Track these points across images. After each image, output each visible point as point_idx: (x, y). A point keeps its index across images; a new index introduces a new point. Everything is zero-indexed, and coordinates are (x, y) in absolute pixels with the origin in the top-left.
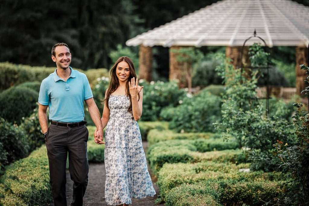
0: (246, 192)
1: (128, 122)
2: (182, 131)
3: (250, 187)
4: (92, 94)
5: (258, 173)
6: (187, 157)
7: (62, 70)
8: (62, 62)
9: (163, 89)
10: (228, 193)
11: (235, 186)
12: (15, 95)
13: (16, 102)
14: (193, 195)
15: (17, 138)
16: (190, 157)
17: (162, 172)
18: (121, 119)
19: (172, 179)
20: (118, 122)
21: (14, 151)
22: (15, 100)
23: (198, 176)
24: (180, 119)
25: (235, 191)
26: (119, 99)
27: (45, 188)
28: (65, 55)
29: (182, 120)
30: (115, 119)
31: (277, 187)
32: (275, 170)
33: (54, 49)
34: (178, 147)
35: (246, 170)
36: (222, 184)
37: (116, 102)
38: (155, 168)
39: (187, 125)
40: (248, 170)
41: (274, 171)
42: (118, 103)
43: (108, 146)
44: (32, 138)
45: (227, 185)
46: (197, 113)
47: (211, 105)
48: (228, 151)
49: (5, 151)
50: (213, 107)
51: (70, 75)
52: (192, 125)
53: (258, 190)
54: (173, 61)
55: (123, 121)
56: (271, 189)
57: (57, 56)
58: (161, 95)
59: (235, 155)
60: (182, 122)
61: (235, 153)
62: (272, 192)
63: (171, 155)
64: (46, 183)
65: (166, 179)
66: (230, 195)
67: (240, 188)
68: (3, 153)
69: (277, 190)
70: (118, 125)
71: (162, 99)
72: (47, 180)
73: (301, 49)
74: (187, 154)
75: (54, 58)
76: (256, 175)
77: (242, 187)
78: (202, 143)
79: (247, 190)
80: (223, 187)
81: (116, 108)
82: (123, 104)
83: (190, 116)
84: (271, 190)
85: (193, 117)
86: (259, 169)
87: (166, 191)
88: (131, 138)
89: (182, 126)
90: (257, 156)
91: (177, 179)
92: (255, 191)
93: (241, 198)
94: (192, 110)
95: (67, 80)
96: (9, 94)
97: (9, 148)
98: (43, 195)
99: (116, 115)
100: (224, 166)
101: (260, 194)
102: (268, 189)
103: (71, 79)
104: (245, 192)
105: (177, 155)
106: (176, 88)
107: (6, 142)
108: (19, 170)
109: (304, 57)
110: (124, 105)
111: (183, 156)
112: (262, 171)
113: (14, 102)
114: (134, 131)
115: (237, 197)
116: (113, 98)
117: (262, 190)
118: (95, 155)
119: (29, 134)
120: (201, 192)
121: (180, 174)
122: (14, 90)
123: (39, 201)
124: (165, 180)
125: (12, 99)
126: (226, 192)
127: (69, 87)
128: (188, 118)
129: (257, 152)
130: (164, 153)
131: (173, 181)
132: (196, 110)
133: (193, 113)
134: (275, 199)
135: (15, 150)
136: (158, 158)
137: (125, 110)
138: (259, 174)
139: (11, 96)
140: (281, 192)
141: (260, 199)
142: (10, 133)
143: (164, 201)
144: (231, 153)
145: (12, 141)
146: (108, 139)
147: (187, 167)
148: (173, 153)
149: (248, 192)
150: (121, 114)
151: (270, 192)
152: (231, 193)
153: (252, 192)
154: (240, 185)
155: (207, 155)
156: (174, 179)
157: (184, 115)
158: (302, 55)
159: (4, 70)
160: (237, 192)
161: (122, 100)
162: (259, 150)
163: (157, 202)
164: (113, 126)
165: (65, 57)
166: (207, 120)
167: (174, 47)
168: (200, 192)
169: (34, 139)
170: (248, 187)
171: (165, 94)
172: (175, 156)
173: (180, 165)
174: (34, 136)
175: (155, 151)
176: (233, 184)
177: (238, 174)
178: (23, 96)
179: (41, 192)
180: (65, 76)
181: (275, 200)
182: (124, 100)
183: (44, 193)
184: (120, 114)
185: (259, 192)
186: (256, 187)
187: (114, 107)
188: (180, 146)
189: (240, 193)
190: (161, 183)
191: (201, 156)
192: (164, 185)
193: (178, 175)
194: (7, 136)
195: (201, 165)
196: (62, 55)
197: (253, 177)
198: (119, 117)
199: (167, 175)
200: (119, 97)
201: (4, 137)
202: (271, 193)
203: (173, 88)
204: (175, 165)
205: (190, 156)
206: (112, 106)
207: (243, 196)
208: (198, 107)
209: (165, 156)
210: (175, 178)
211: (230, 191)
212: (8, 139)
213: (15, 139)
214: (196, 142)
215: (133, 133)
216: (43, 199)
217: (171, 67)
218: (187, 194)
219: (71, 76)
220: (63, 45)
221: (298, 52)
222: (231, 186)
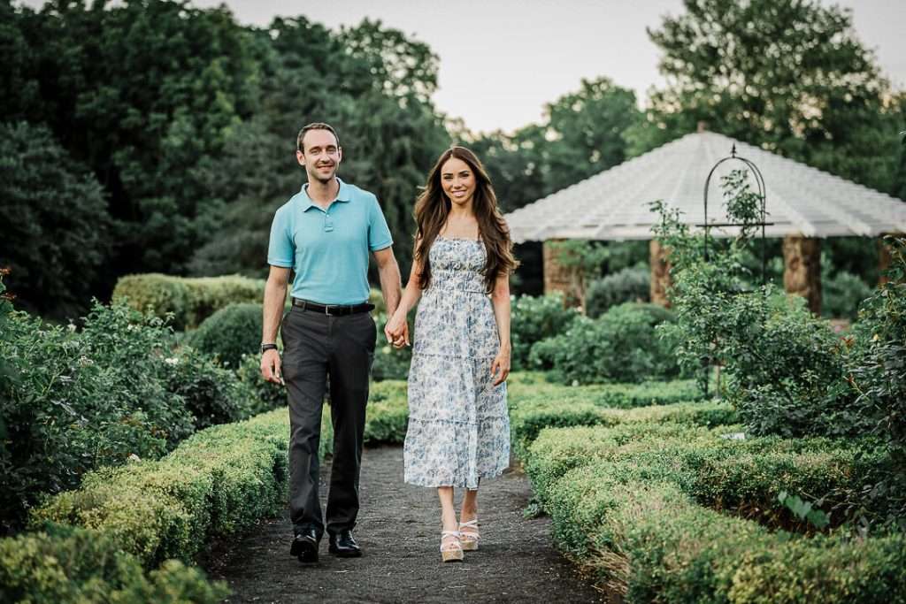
0: (753, 478)
1: (473, 300)
2: (575, 383)
3: (762, 466)
4: (391, 237)
5: (767, 439)
6: (591, 418)
7: (318, 184)
8: (319, 167)
9: (533, 309)
10: (707, 483)
11: (725, 463)
12: (236, 320)
13: (238, 333)
14: (624, 482)
15: (219, 388)
16: (598, 418)
17: (536, 446)
18: (457, 292)
19: (562, 459)
20: (450, 299)
21: (213, 416)
22: (237, 329)
23: (625, 449)
24: (569, 356)
25: (725, 477)
26: (456, 246)
27: (257, 481)
28: (324, 150)
29: (575, 358)
30: (444, 291)
31: (831, 464)
32: (806, 433)
33: (303, 136)
34: (571, 399)
35: (739, 435)
36: (693, 459)
37: (449, 254)
38: (522, 444)
39: (585, 368)
40: (741, 436)
41: (806, 437)
42: (453, 256)
43: (420, 352)
44: (263, 396)
45: (704, 461)
46: (605, 344)
47: (632, 327)
48: (682, 403)
49: (190, 413)
50: (636, 332)
51: (337, 195)
52: (595, 368)
53: (783, 473)
54: (550, 267)
55: (462, 298)
56: (816, 469)
57: (307, 150)
58: (529, 321)
59: (700, 413)
60: (573, 363)
61: (699, 409)
62: (820, 477)
63: (556, 415)
64: (262, 471)
65: (548, 458)
66: (712, 486)
67: (737, 469)
68: (185, 419)
69: (831, 473)
70: (451, 307)
71: (532, 328)
72: (264, 463)
73: (794, 239)
74: (593, 413)
75: (301, 157)
76: (763, 446)
77: (742, 465)
78: (621, 397)
79: (756, 474)
80: (696, 468)
81: (447, 268)
82: (465, 260)
83: (591, 350)
84: (816, 472)
85: (597, 353)
86: (768, 432)
87: (548, 486)
88: (483, 337)
89: (574, 372)
90: (764, 400)
91: (573, 457)
92: (774, 474)
93: (741, 493)
94: (595, 337)
95: (327, 208)
96: (225, 317)
97: (202, 410)
98: (250, 498)
99: (447, 282)
100: (682, 430)
101: (789, 483)
102: (809, 470)
103: (338, 205)
104: (751, 477)
105: (569, 414)
106: (559, 306)
107: (195, 397)
108: (202, 445)
109: (799, 254)
110: (468, 262)
111: (583, 417)
112: (777, 437)
113: (235, 335)
114: (487, 319)
115: (732, 490)
116: (442, 243)
117: (793, 471)
118: (393, 428)
119: (256, 389)
120: (644, 475)
121: (581, 446)
122: (234, 309)
123: (239, 511)
124: (546, 461)
125: (229, 328)
126: (704, 479)
127: (332, 223)
128: (586, 354)
129: (764, 392)
130: (540, 411)
131: (565, 462)
132: (602, 338)
133: (596, 344)
134: (839, 491)
135: (215, 414)
136: (526, 422)
137: (467, 273)
138: (771, 444)
139: (229, 323)
140: (842, 477)
141: (800, 489)
142: (205, 376)
143: (545, 510)
144: (692, 408)
145: (209, 394)
146: (422, 336)
147: (596, 433)
148: (561, 411)
149: (759, 477)
150: (458, 282)
151: (815, 477)
152: (716, 481)
153: (767, 477)
154: (737, 461)
155: (635, 414)
156: (567, 458)
157: (578, 348)
158: (795, 251)
159: (231, 290)
160: (730, 479)
161: (464, 251)
162: (768, 387)
163: (529, 512)
164: (436, 308)
165: (324, 156)
166: (626, 359)
167: (553, 240)
168: (642, 474)
169: (266, 398)
170: (759, 466)
171: (538, 318)
172: (565, 416)
173: (579, 429)
174: (267, 393)
175: (520, 408)
176: (718, 459)
177: (719, 443)
178: (253, 321)
179: (243, 490)
180: (325, 197)
181: (836, 494)
182: (469, 250)
183: (253, 492)
184: (456, 283)
185: (787, 477)
186: (778, 465)
187: (442, 265)
188: (576, 398)
189: (739, 482)
190: (537, 469)
191: (624, 415)
192: (545, 472)
193: (576, 448)
194: (197, 383)
195: (627, 429)
196: (317, 149)
197: (756, 450)
198: (453, 289)
199: (551, 450)
200: (456, 242)
201: (192, 385)
202: (817, 480)
203: (554, 306)
204: (567, 431)
205: (599, 416)
206: (438, 262)
207: (746, 489)
208: (606, 332)
209: (544, 417)
210: (570, 455)
211: (711, 476)
212: (199, 391)
213: (216, 391)
214: (608, 395)
215: (486, 325)
216: (250, 508)
217: (547, 280)
218: (608, 480)
219: (338, 198)
220: (323, 127)
221: (789, 246)
222: (716, 464)
